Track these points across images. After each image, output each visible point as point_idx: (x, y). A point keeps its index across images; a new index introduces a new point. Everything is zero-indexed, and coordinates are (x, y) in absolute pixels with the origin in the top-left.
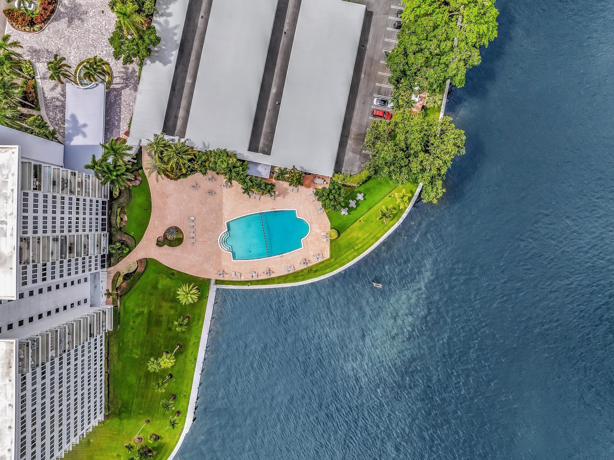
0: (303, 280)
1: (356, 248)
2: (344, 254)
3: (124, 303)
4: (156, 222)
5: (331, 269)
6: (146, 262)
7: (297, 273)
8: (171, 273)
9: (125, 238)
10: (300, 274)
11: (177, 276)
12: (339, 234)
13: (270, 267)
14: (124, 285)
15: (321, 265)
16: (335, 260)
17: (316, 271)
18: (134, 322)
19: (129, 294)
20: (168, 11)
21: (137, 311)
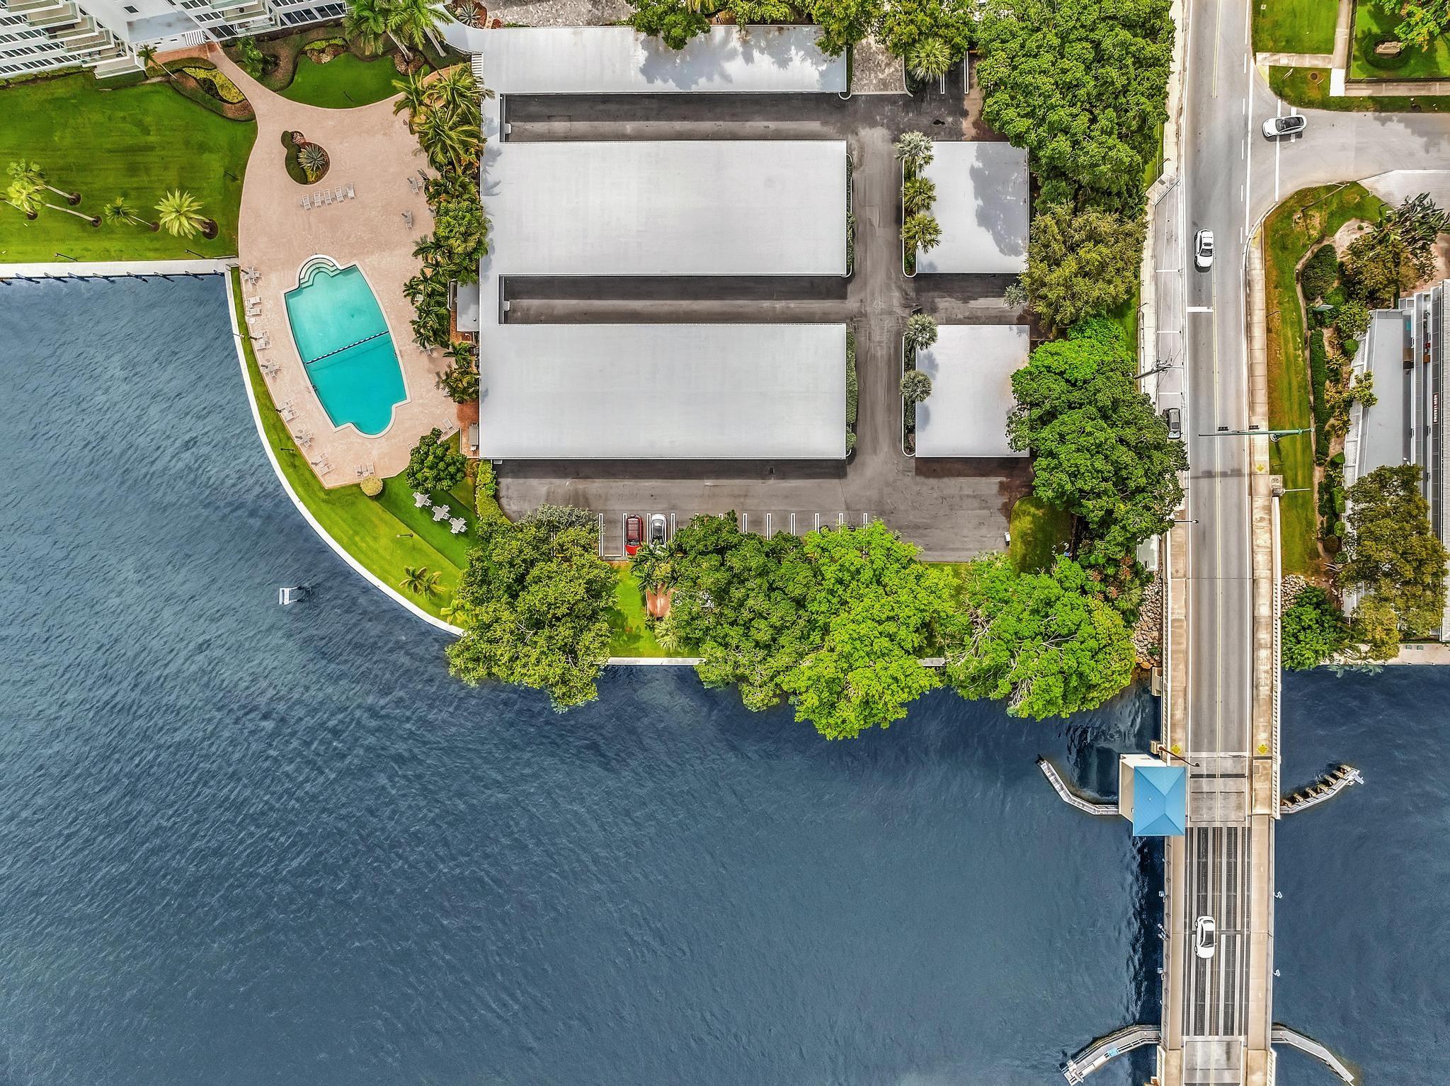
0: (271, 443)
1: (357, 539)
2: (340, 517)
3: (157, 92)
4: (331, 123)
5: (306, 497)
6: (247, 119)
7: (284, 428)
8: (235, 175)
9: (285, 64)
10: (281, 435)
11: (232, 186)
12: (377, 498)
13: (285, 371)
14: (193, 84)
15: (307, 474)
16: (324, 501)
17: (295, 467)
18: (124, 118)
19: (178, 97)
20: (756, 54)
21: (148, 120)
